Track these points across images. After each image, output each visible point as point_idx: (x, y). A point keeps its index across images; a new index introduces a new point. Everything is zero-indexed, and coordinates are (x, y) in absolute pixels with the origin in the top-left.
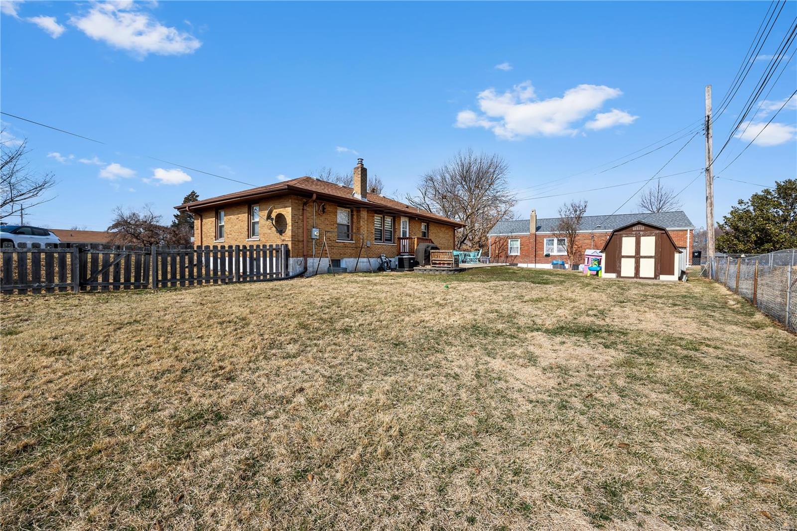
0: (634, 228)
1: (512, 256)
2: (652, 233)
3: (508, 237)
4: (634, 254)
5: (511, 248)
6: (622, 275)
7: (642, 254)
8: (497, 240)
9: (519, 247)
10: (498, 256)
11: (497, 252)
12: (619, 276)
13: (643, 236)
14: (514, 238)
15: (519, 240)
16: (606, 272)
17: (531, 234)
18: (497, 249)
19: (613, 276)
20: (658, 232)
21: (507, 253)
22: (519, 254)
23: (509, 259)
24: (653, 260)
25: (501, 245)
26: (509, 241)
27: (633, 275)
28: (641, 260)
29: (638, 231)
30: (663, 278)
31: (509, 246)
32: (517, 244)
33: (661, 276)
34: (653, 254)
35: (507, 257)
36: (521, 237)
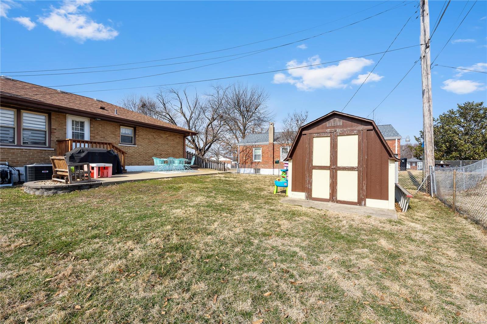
0: (328, 124)
1: (255, 162)
2: (353, 130)
3: (252, 146)
4: (328, 164)
5: (255, 155)
6: (314, 196)
7: (340, 164)
8: (244, 148)
9: (261, 154)
10: (245, 162)
11: (244, 158)
12: (309, 196)
13: (341, 135)
14: (257, 147)
15: (261, 149)
16: (294, 189)
17: (270, 144)
18: (244, 156)
19: (301, 196)
20: (361, 127)
21: (252, 160)
22: (261, 161)
23: (254, 165)
24: (355, 174)
25: (247, 153)
26: (254, 149)
27: (328, 197)
28: (339, 173)
29: (334, 127)
30: (372, 203)
31: (254, 154)
32: (259, 152)
33: (368, 200)
34: (355, 164)
35: (252, 163)
36: (263, 146)
